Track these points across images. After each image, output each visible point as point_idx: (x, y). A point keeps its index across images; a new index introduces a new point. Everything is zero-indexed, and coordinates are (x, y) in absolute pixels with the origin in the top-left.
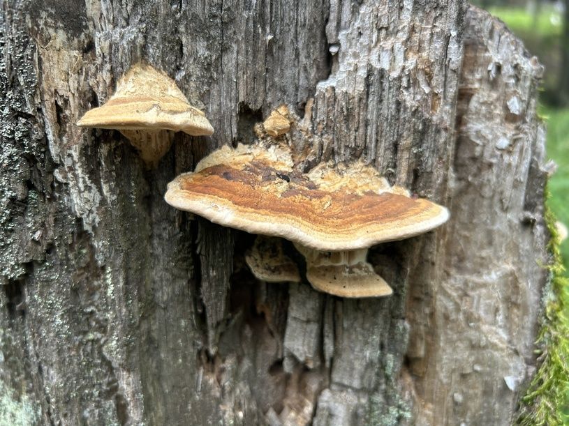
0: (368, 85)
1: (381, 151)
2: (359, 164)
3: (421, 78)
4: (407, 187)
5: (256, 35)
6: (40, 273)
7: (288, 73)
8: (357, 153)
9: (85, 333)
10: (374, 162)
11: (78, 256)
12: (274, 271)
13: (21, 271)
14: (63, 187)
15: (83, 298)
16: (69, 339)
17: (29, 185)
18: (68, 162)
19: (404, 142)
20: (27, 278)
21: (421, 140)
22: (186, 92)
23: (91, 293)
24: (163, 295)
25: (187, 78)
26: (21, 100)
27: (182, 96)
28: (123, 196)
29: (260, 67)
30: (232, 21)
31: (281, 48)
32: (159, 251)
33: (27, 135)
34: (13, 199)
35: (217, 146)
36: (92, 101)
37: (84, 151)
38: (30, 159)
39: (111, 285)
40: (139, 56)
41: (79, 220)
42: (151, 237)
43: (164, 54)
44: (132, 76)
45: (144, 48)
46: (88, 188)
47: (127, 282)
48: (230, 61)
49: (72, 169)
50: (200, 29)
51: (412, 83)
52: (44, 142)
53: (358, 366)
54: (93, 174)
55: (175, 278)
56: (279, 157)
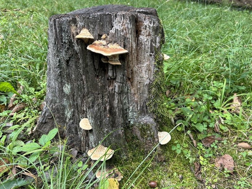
0: (115, 31)
1: (119, 42)
2: (116, 44)
3: (124, 30)
4: (123, 47)
5: (100, 24)
6: (71, 59)
7: (105, 29)
8: (115, 42)
9: (78, 69)
10: (118, 43)
11: (76, 56)
12: (105, 61)
13: (69, 58)
14: (74, 46)
15: (77, 64)
16: (75, 70)
17: (69, 46)
18: (74, 42)
19: (122, 40)
20: (69, 60)
21: (125, 40)
22: (90, 32)
23: (78, 63)
24: (89, 64)
25: (90, 30)
26: (68, 34)
27: (90, 33)
28: (82, 48)
29: (101, 28)
30: (96, 22)
31: (104, 25)
32: (88, 57)
33: (69, 39)
34: (67, 48)
35: (95, 40)
36: (77, 34)
37: (76, 41)
38: (70, 42)
39: (81, 61)
40: (83, 27)
41: (76, 51)
42: (87, 54)
43: (87, 27)
44: (82, 30)
45: (84, 26)
46: (77, 46)
47: (83, 61)
48: (96, 28)
49: (75, 43)
50: (92, 23)
51: (123, 31)
52: (71, 40)
53: (120, 78)
54: (78, 44)
55: (90, 61)
56: (104, 42)
